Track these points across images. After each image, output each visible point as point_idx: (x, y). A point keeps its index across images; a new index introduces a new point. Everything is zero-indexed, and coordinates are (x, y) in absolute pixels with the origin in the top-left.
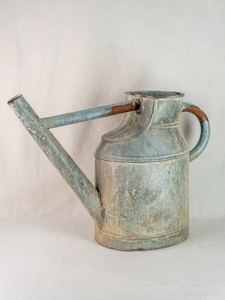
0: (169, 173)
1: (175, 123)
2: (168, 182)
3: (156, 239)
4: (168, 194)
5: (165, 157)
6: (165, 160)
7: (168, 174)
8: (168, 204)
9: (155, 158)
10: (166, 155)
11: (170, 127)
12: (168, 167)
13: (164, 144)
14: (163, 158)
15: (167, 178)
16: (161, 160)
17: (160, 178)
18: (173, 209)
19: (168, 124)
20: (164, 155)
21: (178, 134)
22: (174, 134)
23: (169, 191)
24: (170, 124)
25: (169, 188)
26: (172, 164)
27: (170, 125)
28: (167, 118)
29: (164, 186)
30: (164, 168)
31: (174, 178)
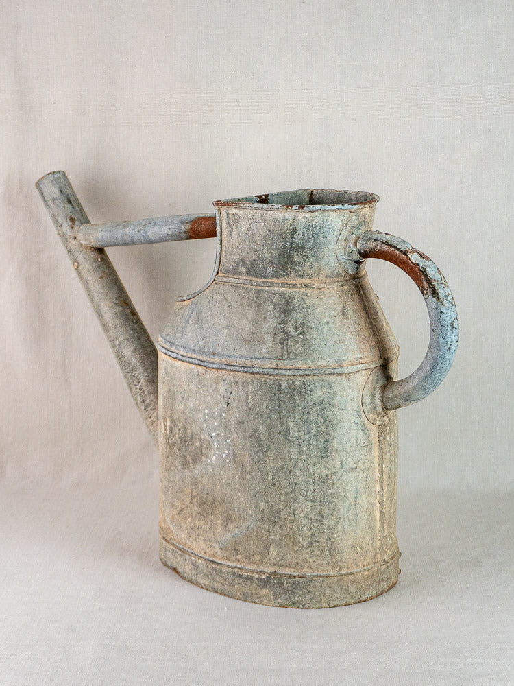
0: (228, 404)
1: (286, 280)
2: (226, 427)
3: (200, 561)
4: (227, 458)
5: (216, 359)
6: (215, 366)
7: (225, 405)
8: (229, 484)
9: (195, 357)
10: (218, 355)
11: (267, 288)
12: (223, 388)
13: (228, 327)
14: (212, 360)
15: (223, 414)
16: (206, 364)
17: (206, 411)
18: (243, 506)
19: (264, 280)
20: (213, 354)
21: (285, 311)
22: (271, 307)
23: (231, 453)
24: (269, 280)
25: (229, 444)
26: (237, 382)
27: (264, 282)
28: (254, 264)
29: (217, 435)
30: (214, 387)
31: (243, 423)
